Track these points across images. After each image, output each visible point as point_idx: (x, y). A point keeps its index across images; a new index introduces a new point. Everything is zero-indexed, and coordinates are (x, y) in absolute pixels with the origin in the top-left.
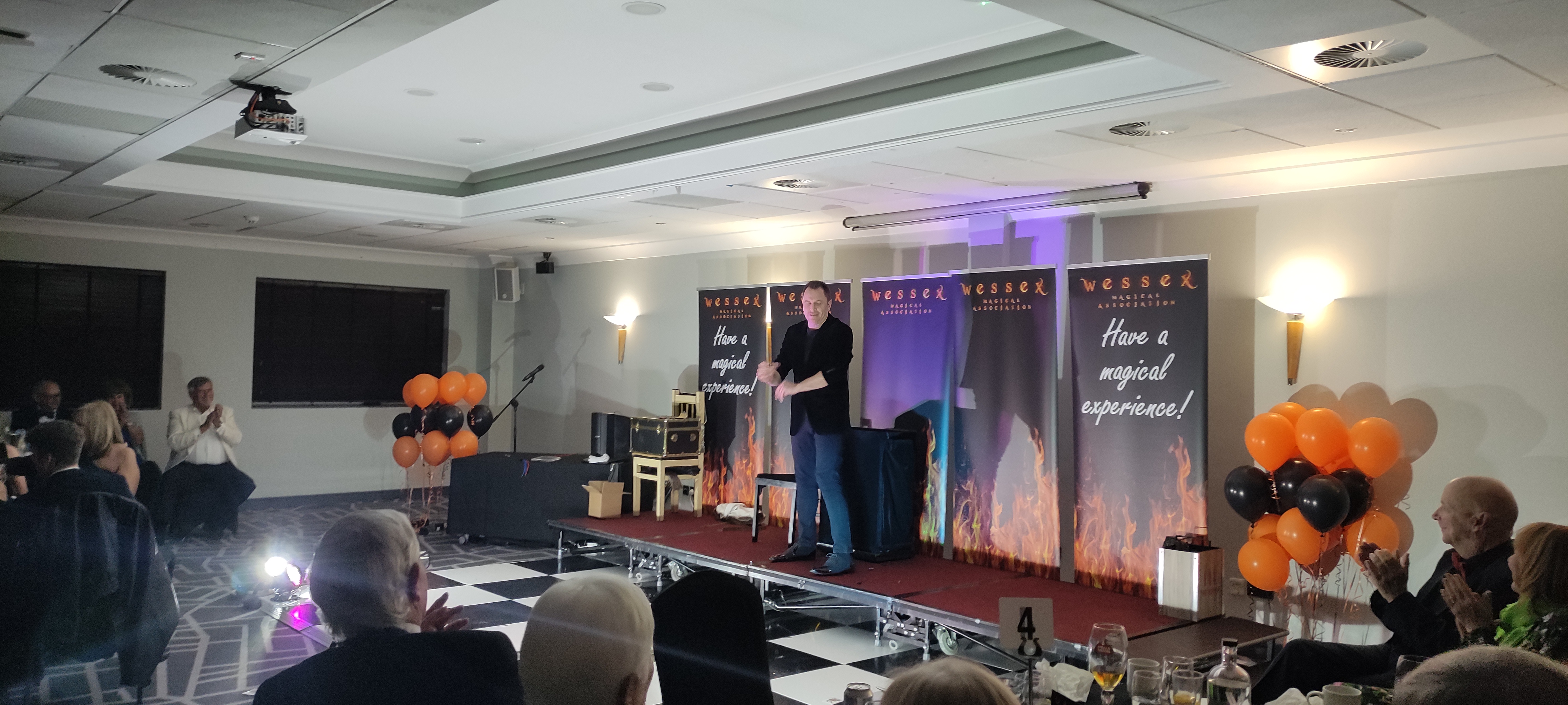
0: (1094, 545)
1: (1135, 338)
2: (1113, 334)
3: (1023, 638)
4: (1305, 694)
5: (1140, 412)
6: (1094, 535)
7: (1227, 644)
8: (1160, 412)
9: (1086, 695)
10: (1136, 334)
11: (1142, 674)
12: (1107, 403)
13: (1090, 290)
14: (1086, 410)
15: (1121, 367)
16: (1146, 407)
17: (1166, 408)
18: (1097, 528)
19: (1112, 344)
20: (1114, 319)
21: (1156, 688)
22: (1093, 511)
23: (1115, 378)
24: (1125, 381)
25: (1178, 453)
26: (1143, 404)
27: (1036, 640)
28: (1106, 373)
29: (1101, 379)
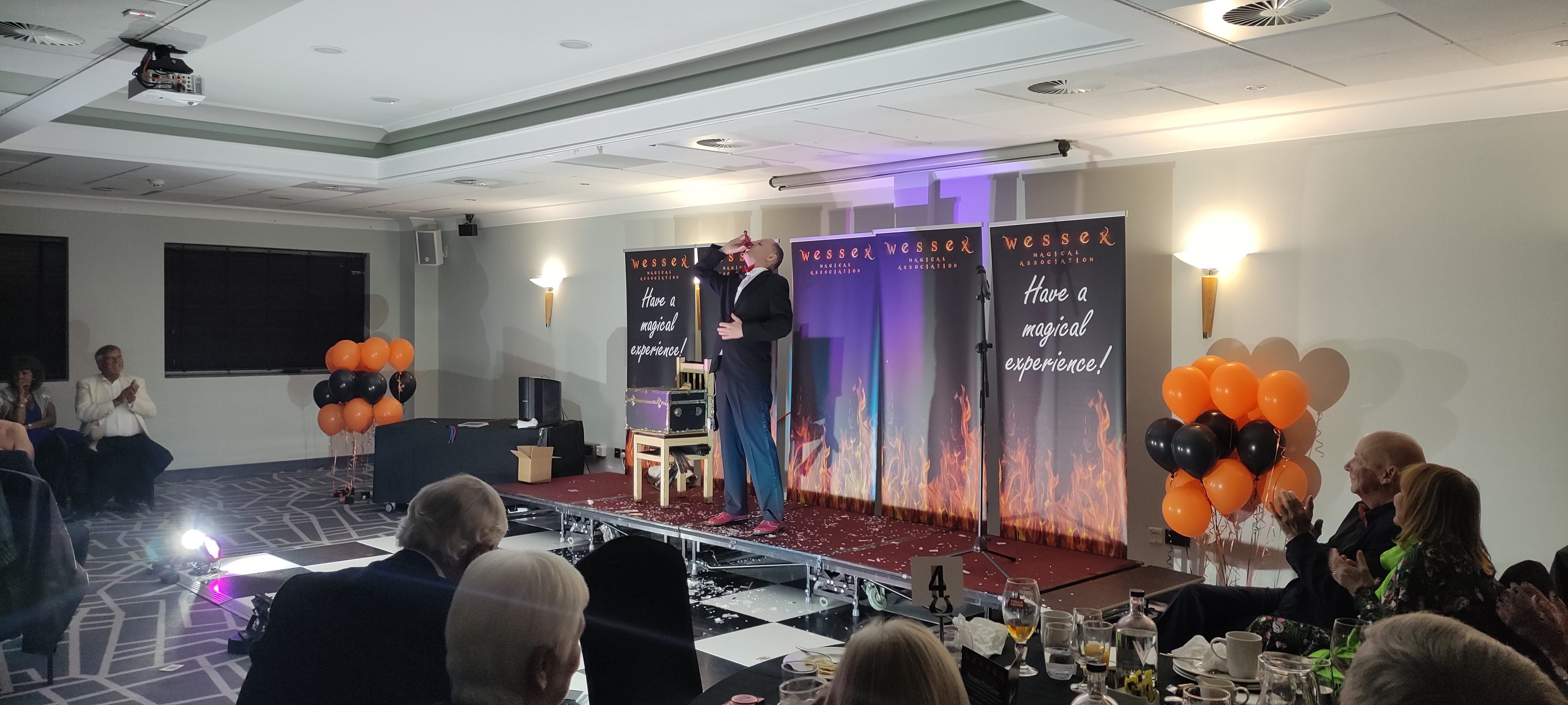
0: (1018, 498)
1: (1055, 295)
2: (1035, 291)
3: (934, 596)
4: (1209, 641)
5: (1061, 367)
6: (1019, 489)
7: (1133, 594)
8: (1080, 368)
9: (1001, 648)
10: (1056, 290)
11: (1054, 626)
12: (1029, 359)
13: (1012, 247)
14: (1009, 367)
15: (1042, 324)
16: (1067, 362)
17: (1086, 363)
18: (1021, 483)
19: (1034, 302)
20: (1036, 276)
21: (1067, 640)
22: (1018, 466)
23: (1037, 335)
24: (1046, 338)
25: (1098, 408)
26: (1064, 360)
27: (946, 598)
28: (1028, 330)
29: (1023, 336)
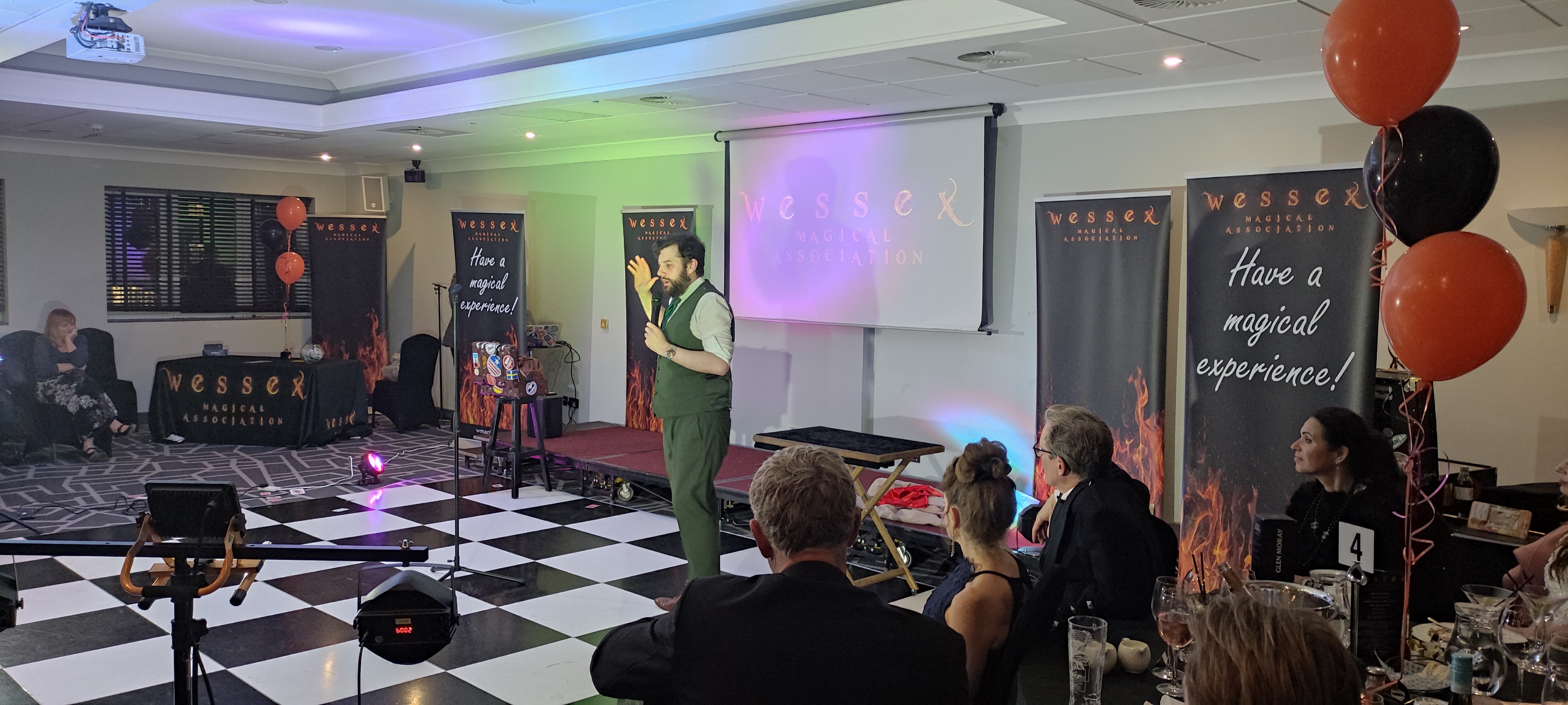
1: (1275, 276)
2: (1246, 269)
5: (1276, 377)
6: (1206, 535)
8: (1305, 380)
10: (1276, 270)
12: (1231, 362)
13: (1216, 207)
14: (1201, 370)
15: (1253, 315)
16: (1287, 371)
17: (1315, 374)
18: (1211, 526)
19: (1243, 284)
20: (1247, 248)
22: (1207, 504)
23: (1245, 329)
24: (1258, 334)
26: (1282, 367)
28: (1232, 321)
29: (1225, 329)
